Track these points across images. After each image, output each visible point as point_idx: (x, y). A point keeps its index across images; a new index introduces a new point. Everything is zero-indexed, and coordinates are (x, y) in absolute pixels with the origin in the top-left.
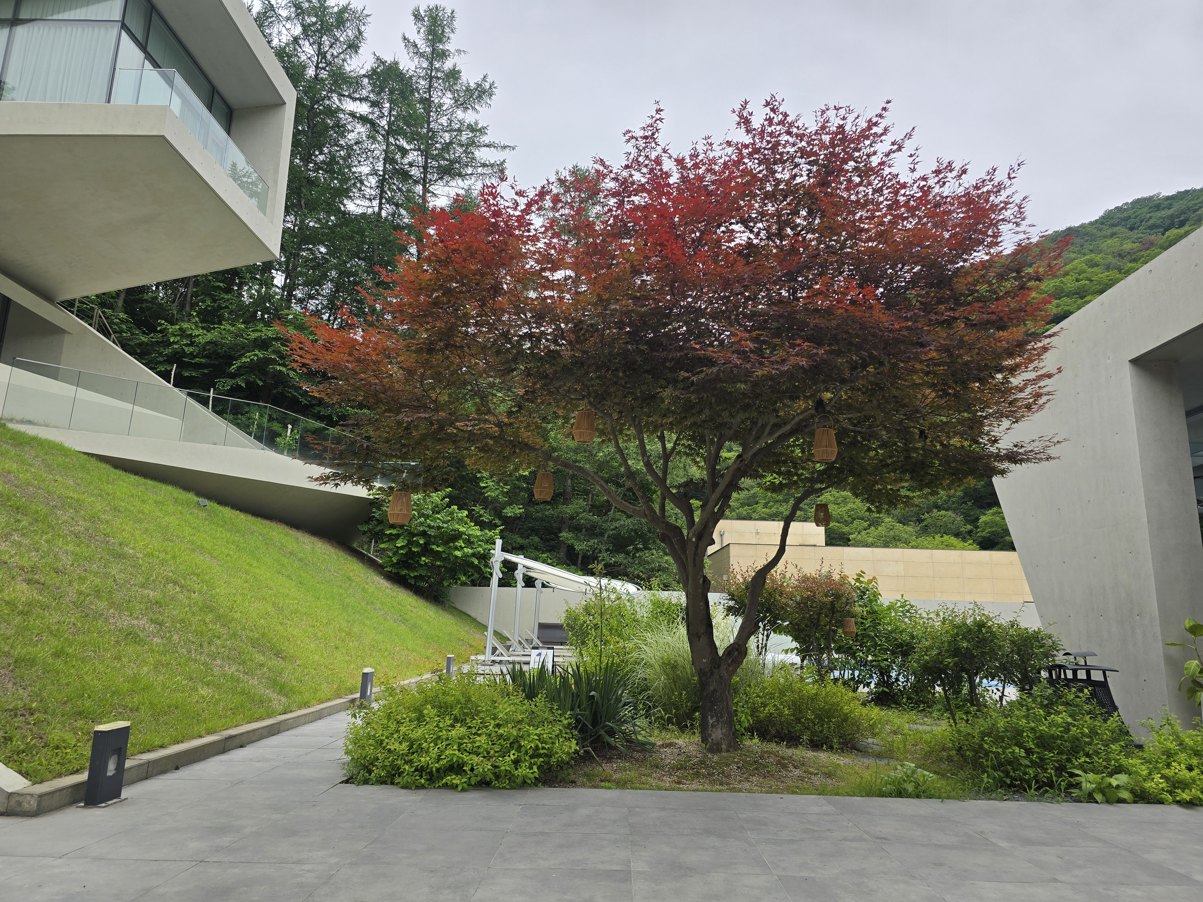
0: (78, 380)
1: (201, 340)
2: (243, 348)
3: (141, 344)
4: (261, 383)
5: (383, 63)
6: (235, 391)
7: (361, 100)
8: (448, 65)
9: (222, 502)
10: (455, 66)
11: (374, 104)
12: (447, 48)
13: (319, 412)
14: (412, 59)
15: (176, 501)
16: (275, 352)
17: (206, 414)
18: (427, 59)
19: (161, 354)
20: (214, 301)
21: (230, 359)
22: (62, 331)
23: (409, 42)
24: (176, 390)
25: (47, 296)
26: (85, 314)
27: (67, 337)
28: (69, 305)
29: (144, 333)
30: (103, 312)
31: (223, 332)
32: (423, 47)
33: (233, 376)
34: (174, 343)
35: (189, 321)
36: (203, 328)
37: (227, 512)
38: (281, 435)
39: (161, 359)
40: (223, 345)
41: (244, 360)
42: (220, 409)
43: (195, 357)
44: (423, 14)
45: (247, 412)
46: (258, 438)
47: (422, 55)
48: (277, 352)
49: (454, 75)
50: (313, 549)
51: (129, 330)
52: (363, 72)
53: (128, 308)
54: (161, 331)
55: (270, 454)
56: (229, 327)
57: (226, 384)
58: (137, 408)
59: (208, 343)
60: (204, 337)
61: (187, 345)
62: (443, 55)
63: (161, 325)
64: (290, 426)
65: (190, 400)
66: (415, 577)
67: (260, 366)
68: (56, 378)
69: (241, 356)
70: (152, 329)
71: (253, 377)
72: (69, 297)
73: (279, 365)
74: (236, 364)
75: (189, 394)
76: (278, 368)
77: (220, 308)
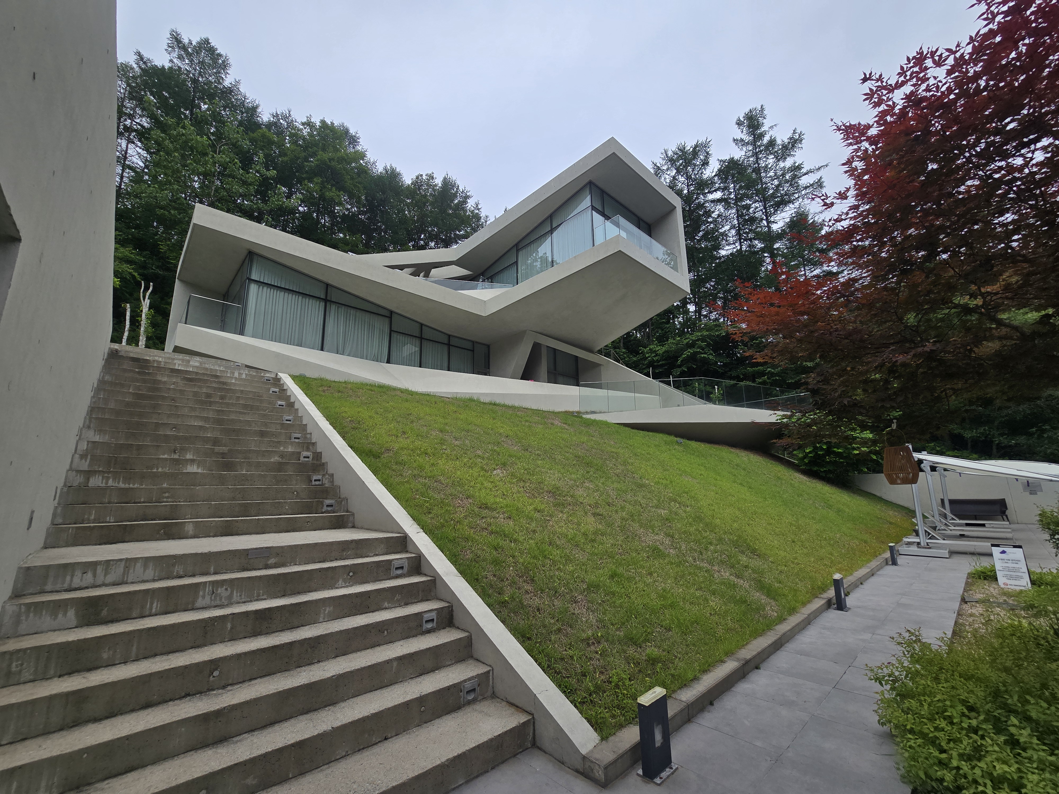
0: (608, 387)
1: (661, 352)
2: (682, 350)
3: (634, 362)
4: (695, 367)
5: (724, 162)
6: (682, 374)
7: (715, 191)
8: (766, 139)
9: (690, 439)
10: (771, 137)
11: (724, 189)
12: (763, 130)
13: (731, 375)
14: (741, 149)
15: (666, 443)
16: (698, 347)
17: (671, 390)
18: (751, 144)
19: (643, 364)
20: (663, 330)
21: (676, 358)
22: (600, 365)
23: (737, 140)
24: (654, 381)
25: (590, 351)
26: (608, 355)
27: (602, 368)
28: (600, 352)
29: (635, 356)
30: (615, 351)
31: (670, 345)
32: (747, 138)
33: (680, 366)
34: (649, 357)
35: (653, 344)
36: (660, 346)
37: (693, 444)
38: (712, 393)
39: (644, 367)
40: (671, 351)
41: (683, 356)
42: (677, 386)
43: (660, 361)
44: (742, 120)
45: (691, 384)
46: (701, 397)
47: (748, 143)
48: (700, 347)
49: (772, 143)
50: (749, 459)
51: (628, 356)
52: (714, 174)
53: (626, 347)
54: (641, 353)
55: (710, 406)
56: (672, 341)
57: (677, 371)
58: (637, 395)
59: (664, 353)
60: (661, 350)
61: (654, 356)
62: (762, 136)
63: (641, 350)
64: (716, 387)
65: (661, 384)
66: (825, 471)
67: (693, 357)
68: (601, 389)
69: (682, 354)
70: (638, 353)
71: (690, 365)
72: (599, 348)
73: (702, 354)
74: (680, 360)
75: (660, 381)
76: (702, 356)
77: (666, 332)
